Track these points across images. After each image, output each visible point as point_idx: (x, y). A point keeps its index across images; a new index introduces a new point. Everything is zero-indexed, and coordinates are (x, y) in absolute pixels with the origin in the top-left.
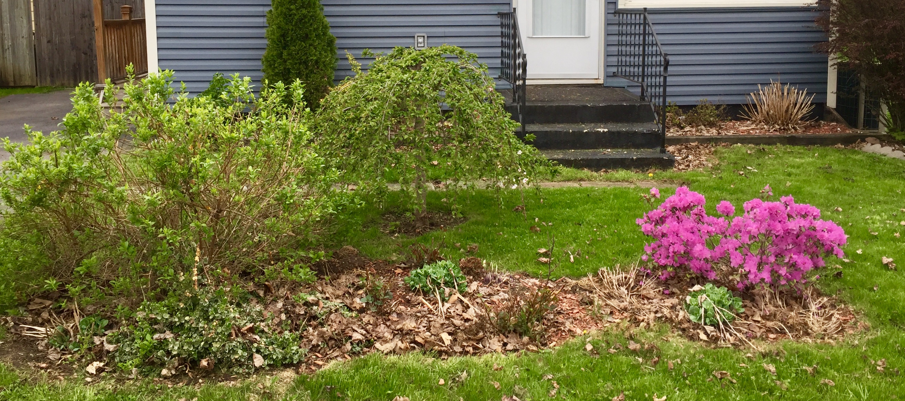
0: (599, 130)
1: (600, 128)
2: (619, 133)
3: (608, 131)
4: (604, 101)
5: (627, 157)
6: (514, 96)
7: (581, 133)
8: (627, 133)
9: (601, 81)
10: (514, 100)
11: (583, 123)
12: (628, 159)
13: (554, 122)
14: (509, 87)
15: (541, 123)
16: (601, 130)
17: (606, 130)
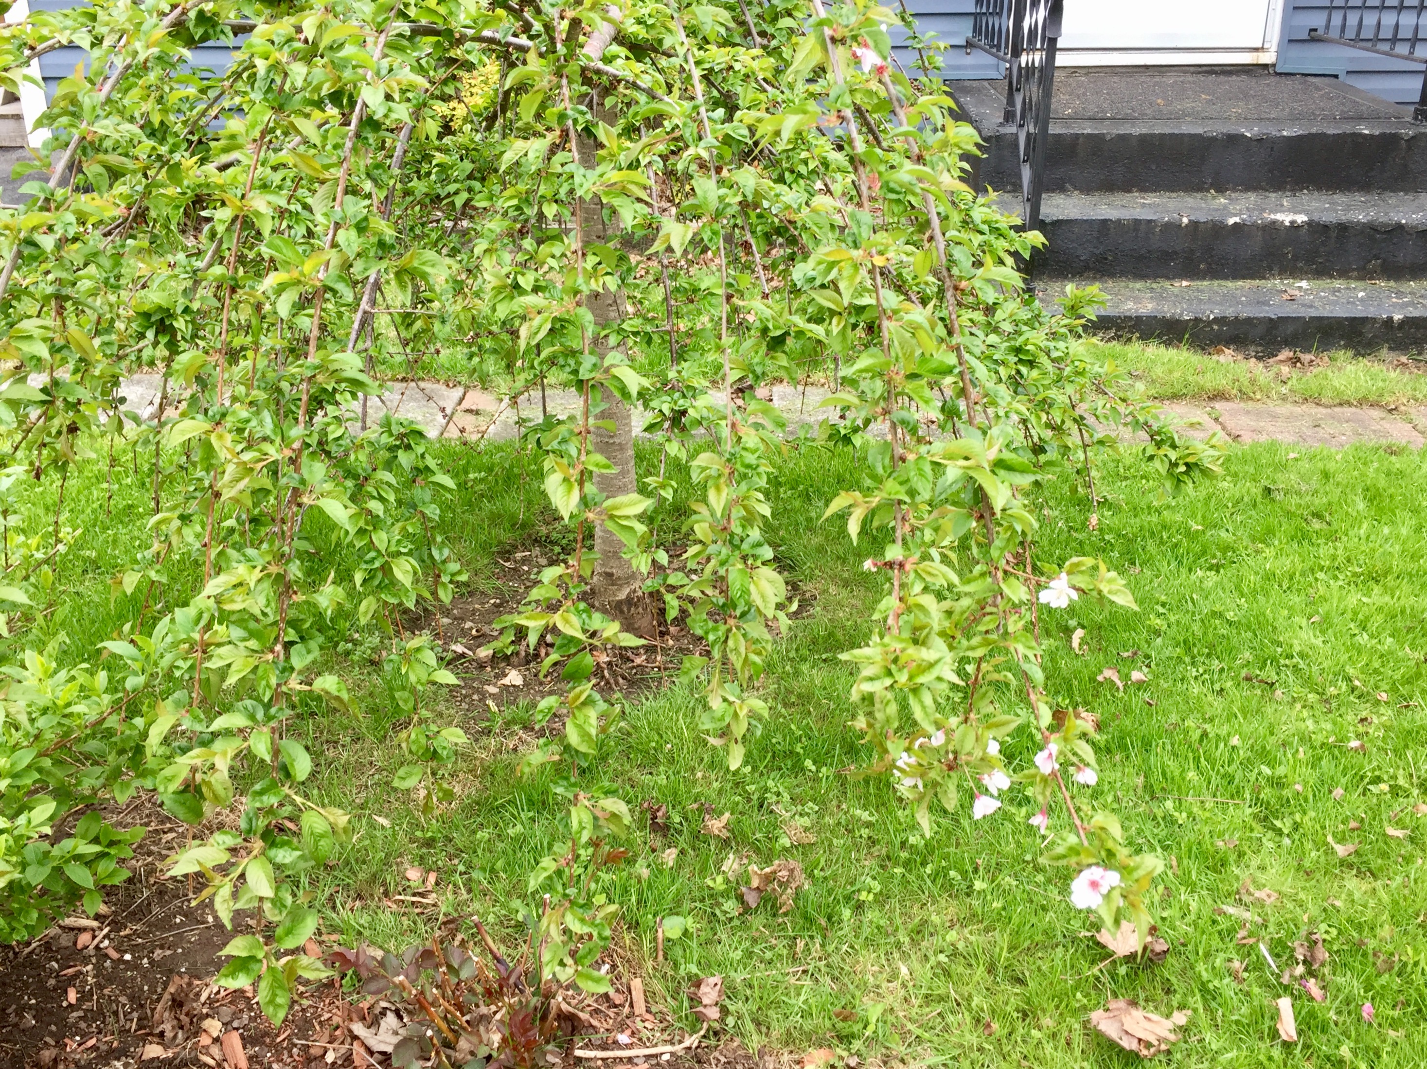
0: (1279, 217)
1: (1280, 208)
2: (1343, 228)
3: (1310, 223)
4: (1294, 118)
5: (1371, 312)
6: (1011, 101)
7: (1218, 230)
8: (1372, 230)
9: (1268, 58)
10: (1009, 116)
11: (1221, 190)
12: (1374, 320)
13: (1127, 188)
14: (993, 74)
15: (1087, 189)
16: (1286, 218)
17: (1301, 218)
